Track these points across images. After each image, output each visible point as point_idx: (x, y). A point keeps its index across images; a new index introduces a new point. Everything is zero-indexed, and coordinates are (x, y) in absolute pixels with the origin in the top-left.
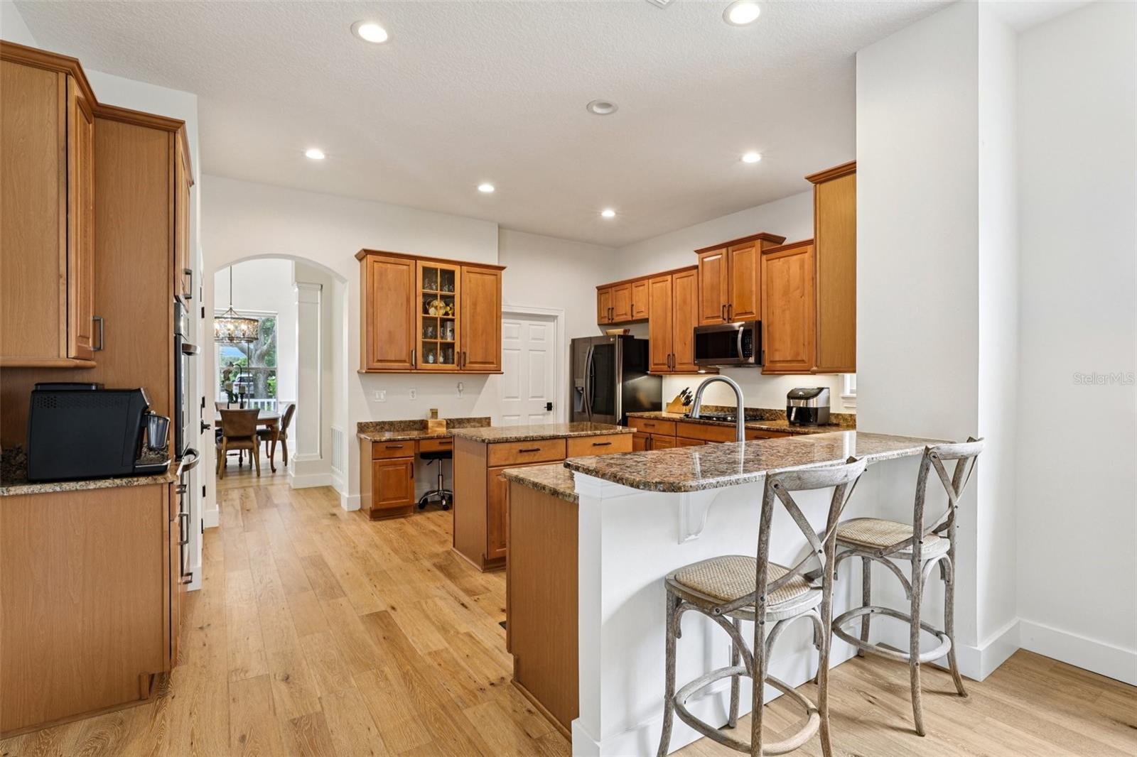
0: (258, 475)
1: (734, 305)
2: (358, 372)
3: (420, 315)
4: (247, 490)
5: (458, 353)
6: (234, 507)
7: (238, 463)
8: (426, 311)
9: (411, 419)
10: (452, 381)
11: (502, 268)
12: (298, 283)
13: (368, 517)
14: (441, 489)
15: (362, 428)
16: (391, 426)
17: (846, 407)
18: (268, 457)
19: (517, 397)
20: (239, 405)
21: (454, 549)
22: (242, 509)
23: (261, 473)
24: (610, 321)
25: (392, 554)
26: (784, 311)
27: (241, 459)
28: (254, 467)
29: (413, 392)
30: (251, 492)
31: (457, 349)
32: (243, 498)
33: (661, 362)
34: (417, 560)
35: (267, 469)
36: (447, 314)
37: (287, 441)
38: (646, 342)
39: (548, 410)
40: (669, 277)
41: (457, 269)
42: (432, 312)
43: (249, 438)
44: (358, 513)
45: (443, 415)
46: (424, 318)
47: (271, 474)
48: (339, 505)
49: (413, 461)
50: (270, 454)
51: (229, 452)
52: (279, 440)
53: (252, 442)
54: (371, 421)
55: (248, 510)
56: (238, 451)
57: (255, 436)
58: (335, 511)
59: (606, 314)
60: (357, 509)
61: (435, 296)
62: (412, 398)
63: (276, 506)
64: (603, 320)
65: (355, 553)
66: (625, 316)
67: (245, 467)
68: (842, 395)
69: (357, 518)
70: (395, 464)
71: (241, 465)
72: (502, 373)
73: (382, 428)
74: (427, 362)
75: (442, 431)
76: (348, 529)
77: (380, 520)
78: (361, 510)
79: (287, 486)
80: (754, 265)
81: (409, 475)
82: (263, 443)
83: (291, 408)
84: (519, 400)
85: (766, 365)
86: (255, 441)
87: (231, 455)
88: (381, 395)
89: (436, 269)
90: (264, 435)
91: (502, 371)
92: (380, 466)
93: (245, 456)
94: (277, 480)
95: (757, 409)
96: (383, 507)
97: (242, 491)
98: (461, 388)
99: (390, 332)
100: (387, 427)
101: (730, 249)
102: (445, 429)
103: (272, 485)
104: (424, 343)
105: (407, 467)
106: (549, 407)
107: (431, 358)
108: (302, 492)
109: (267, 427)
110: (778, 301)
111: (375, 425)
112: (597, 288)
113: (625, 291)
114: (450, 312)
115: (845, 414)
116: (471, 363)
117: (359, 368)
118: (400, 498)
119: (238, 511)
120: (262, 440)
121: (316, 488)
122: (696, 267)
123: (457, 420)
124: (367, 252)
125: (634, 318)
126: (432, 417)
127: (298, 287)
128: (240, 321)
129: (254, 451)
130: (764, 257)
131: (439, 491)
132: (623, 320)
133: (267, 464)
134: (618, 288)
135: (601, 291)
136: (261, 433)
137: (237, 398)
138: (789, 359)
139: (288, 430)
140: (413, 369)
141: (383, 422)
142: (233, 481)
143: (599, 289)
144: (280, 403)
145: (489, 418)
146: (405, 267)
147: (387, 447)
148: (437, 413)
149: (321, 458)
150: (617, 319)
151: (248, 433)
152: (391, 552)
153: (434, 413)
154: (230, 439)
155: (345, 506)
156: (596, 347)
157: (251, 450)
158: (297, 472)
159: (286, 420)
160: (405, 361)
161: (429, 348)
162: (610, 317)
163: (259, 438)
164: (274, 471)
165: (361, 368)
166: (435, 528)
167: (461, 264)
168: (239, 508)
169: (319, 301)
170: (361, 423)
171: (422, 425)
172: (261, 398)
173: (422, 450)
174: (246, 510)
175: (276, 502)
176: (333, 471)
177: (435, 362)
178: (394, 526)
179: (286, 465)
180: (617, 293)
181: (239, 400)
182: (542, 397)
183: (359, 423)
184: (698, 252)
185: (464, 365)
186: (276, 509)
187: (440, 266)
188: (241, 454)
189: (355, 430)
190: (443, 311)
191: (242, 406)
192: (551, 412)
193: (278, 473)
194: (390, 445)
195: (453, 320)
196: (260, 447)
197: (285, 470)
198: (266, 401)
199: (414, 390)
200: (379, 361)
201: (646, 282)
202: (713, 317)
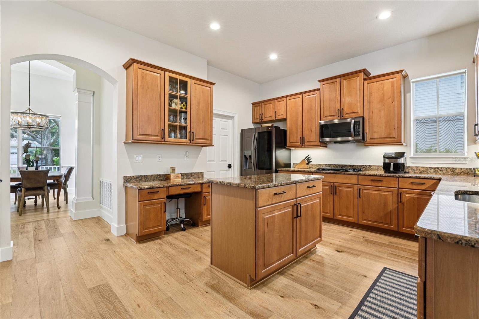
0: (48, 211)
1: (345, 109)
2: (124, 143)
3: (167, 107)
4: (39, 222)
5: (189, 132)
6: (28, 238)
7: (34, 204)
8: (170, 105)
9: (158, 174)
10: (182, 150)
11: (213, 84)
12: (78, 89)
13: (135, 241)
14: (178, 217)
15: (127, 179)
16: (146, 178)
17: (412, 163)
18: (55, 199)
19: (214, 161)
20: (35, 168)
21: (212, 266)
22: (35, 239)
23: (50, 209)
24: (261, 121)
25: (168, 276)
26: (380, 111)
27: (36, 202)
28: (45, 206)
29: (159, 157)
30: (43, 224)
31: (189, 130)
32: (36, 230)
33: (295, 141)
34: (191, 281)
35: (54, 207)
36: (181, 108)
37: (68, 189)
38: (285, 131)
39: (229, 168)
40: (300, 96)
41: (189, 80)
42: (174, 106)
43: (42, 188)
44: (125, 237)
45: (178, 171)
46: (169, 109)
47: (57, 210)
48: (109, 232)
49: (165, 201)
50: (56, 197)
51: (26, 198)
52: (62, 189)
53: (44, 190)
54: (133, 175)
55: (39, 241)
56: (34, 197)
57: (46, 187)
58: (108, 236)
59: (258, 117)
60: (124, 234)
61: (175, 97)
62: (158, 160)
63: (62, 235)
64: (256, 120)
65: (136, 278)
66: (270, 118)
67: (39, 206)
68: (410, 156)
69: (126, 242)
70: (154, 204)
71: (36, 205)
72: (213, 146)
73: (140, 180)
74: (170, 137)
75: (178, 181)
76: (122, 252)
77: (143, 243)
78: (127, 234)
79: (70, 218)
80: (358, 87)
81: (163, 210)
82: (52, 191)
83: (70, 170)
84: (215, 162)
85: (368, 140)
86: (46, 190)
87: (29, 199)
88: (138, 158)
89: (177, 79)
90: (52, 186)
91: (213, 144)
92: (144, 206)
93: (39, 199)
94: (61, 214)
95: (353, 165)
96: (146, 234)
97: (36, 224)
98: (188, 155)
99: (148, 116)
100: (143, 179)
101: (342, 79)
102: (180, 179)
103: (58, 218)
104: (170, 125)
105: (161, 206)
106: (230, 166)
107: (173, 135)
108: (80, 222)
109: (54, 181)
110: (376, 105)
111: (135, 178)
112: (252, 103)
113: (270, 105)
114: (184, 107)
115: (413, 167)
116: (196, 139)
117: (124, 140)
118: (157, 226)
119: (31, 242)
120: (51, 189)
121: (90, 219)
122: (319, 89)
123: (185, 174)
124: (133, 61)
125: (276, 119)
126: (172, 172)
127: (78, 92)
128: (35, 116)
129: (45, 197)
130: (366, 82)
131: (177, 218)
132: (269, 120)
133: (54, 203)
134: (265, 103)
135: (255, 105)
136: (49, 185)
137: (33, 163)
138: (384, 137)
139: (68, 183)
140: (162, 141)
141: (141, 176)
142: (30, 217)
143: (253, 104)
144: (62, 167)
145: (203, 173)
146: (159, 75)
147: (148, 193)
148: (175, 169)
149: (93, 199)
150: (265, 120)
151: (41, 186)
152: (165, 274)
153: (173, 170)
154: (27, 189)
155: (114, 232)
156: (259, 133)
157: (43, 196)
158: (76, 209)
159: (67, 176)
160: (157, 136)
161: (173, 128)
162: (261, 119)
163: (49, 188)
164: (59, 208)
165: (126, 139)
166: (187, 247)
167: (191, 78)
168: (32, 239)
169: (92, 102)
170: (127, 177)
171: (166, 177)
172: (50, 165)
173: (171, 193)
174: (38, 241)
175: (62, 231)
176: (101, 208)
177: (176, 137)
178: (156, 247)
179: (67, 203)
180: (266, 106)
181: (35, 165)
182: (226, 161)
183: (124, 177)
184: (320, 81)
185: (193, 140)
186: (62, 238)
187: (179, 77)
188: (36, 198)
189: (122, 181)
190: (180, 107)
191: (37, 168)
192: (231, 169)
193: (62, 209)
194: (150, 191)
195: (186, 112)
196: (50, 194)
197: (66, 207)
198: (53, 167)
199: (161, 155)
200: (141, 135)
201: (285, 99)
202: (330, 116)
